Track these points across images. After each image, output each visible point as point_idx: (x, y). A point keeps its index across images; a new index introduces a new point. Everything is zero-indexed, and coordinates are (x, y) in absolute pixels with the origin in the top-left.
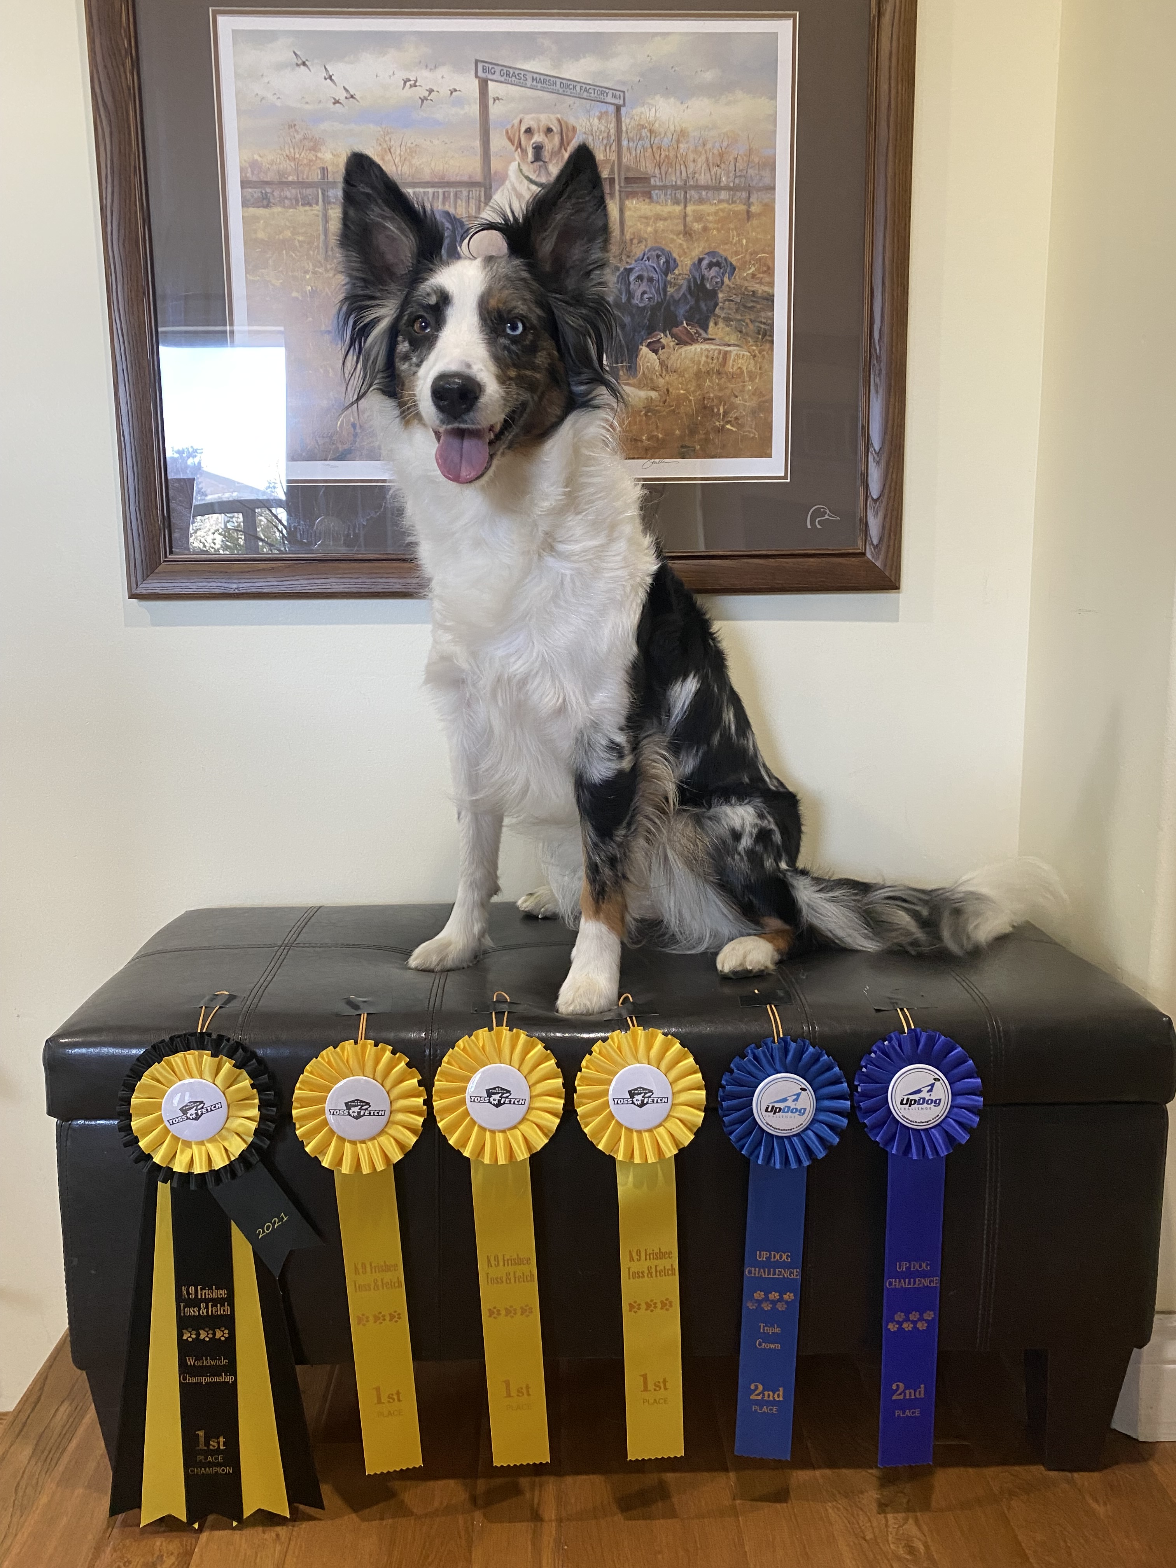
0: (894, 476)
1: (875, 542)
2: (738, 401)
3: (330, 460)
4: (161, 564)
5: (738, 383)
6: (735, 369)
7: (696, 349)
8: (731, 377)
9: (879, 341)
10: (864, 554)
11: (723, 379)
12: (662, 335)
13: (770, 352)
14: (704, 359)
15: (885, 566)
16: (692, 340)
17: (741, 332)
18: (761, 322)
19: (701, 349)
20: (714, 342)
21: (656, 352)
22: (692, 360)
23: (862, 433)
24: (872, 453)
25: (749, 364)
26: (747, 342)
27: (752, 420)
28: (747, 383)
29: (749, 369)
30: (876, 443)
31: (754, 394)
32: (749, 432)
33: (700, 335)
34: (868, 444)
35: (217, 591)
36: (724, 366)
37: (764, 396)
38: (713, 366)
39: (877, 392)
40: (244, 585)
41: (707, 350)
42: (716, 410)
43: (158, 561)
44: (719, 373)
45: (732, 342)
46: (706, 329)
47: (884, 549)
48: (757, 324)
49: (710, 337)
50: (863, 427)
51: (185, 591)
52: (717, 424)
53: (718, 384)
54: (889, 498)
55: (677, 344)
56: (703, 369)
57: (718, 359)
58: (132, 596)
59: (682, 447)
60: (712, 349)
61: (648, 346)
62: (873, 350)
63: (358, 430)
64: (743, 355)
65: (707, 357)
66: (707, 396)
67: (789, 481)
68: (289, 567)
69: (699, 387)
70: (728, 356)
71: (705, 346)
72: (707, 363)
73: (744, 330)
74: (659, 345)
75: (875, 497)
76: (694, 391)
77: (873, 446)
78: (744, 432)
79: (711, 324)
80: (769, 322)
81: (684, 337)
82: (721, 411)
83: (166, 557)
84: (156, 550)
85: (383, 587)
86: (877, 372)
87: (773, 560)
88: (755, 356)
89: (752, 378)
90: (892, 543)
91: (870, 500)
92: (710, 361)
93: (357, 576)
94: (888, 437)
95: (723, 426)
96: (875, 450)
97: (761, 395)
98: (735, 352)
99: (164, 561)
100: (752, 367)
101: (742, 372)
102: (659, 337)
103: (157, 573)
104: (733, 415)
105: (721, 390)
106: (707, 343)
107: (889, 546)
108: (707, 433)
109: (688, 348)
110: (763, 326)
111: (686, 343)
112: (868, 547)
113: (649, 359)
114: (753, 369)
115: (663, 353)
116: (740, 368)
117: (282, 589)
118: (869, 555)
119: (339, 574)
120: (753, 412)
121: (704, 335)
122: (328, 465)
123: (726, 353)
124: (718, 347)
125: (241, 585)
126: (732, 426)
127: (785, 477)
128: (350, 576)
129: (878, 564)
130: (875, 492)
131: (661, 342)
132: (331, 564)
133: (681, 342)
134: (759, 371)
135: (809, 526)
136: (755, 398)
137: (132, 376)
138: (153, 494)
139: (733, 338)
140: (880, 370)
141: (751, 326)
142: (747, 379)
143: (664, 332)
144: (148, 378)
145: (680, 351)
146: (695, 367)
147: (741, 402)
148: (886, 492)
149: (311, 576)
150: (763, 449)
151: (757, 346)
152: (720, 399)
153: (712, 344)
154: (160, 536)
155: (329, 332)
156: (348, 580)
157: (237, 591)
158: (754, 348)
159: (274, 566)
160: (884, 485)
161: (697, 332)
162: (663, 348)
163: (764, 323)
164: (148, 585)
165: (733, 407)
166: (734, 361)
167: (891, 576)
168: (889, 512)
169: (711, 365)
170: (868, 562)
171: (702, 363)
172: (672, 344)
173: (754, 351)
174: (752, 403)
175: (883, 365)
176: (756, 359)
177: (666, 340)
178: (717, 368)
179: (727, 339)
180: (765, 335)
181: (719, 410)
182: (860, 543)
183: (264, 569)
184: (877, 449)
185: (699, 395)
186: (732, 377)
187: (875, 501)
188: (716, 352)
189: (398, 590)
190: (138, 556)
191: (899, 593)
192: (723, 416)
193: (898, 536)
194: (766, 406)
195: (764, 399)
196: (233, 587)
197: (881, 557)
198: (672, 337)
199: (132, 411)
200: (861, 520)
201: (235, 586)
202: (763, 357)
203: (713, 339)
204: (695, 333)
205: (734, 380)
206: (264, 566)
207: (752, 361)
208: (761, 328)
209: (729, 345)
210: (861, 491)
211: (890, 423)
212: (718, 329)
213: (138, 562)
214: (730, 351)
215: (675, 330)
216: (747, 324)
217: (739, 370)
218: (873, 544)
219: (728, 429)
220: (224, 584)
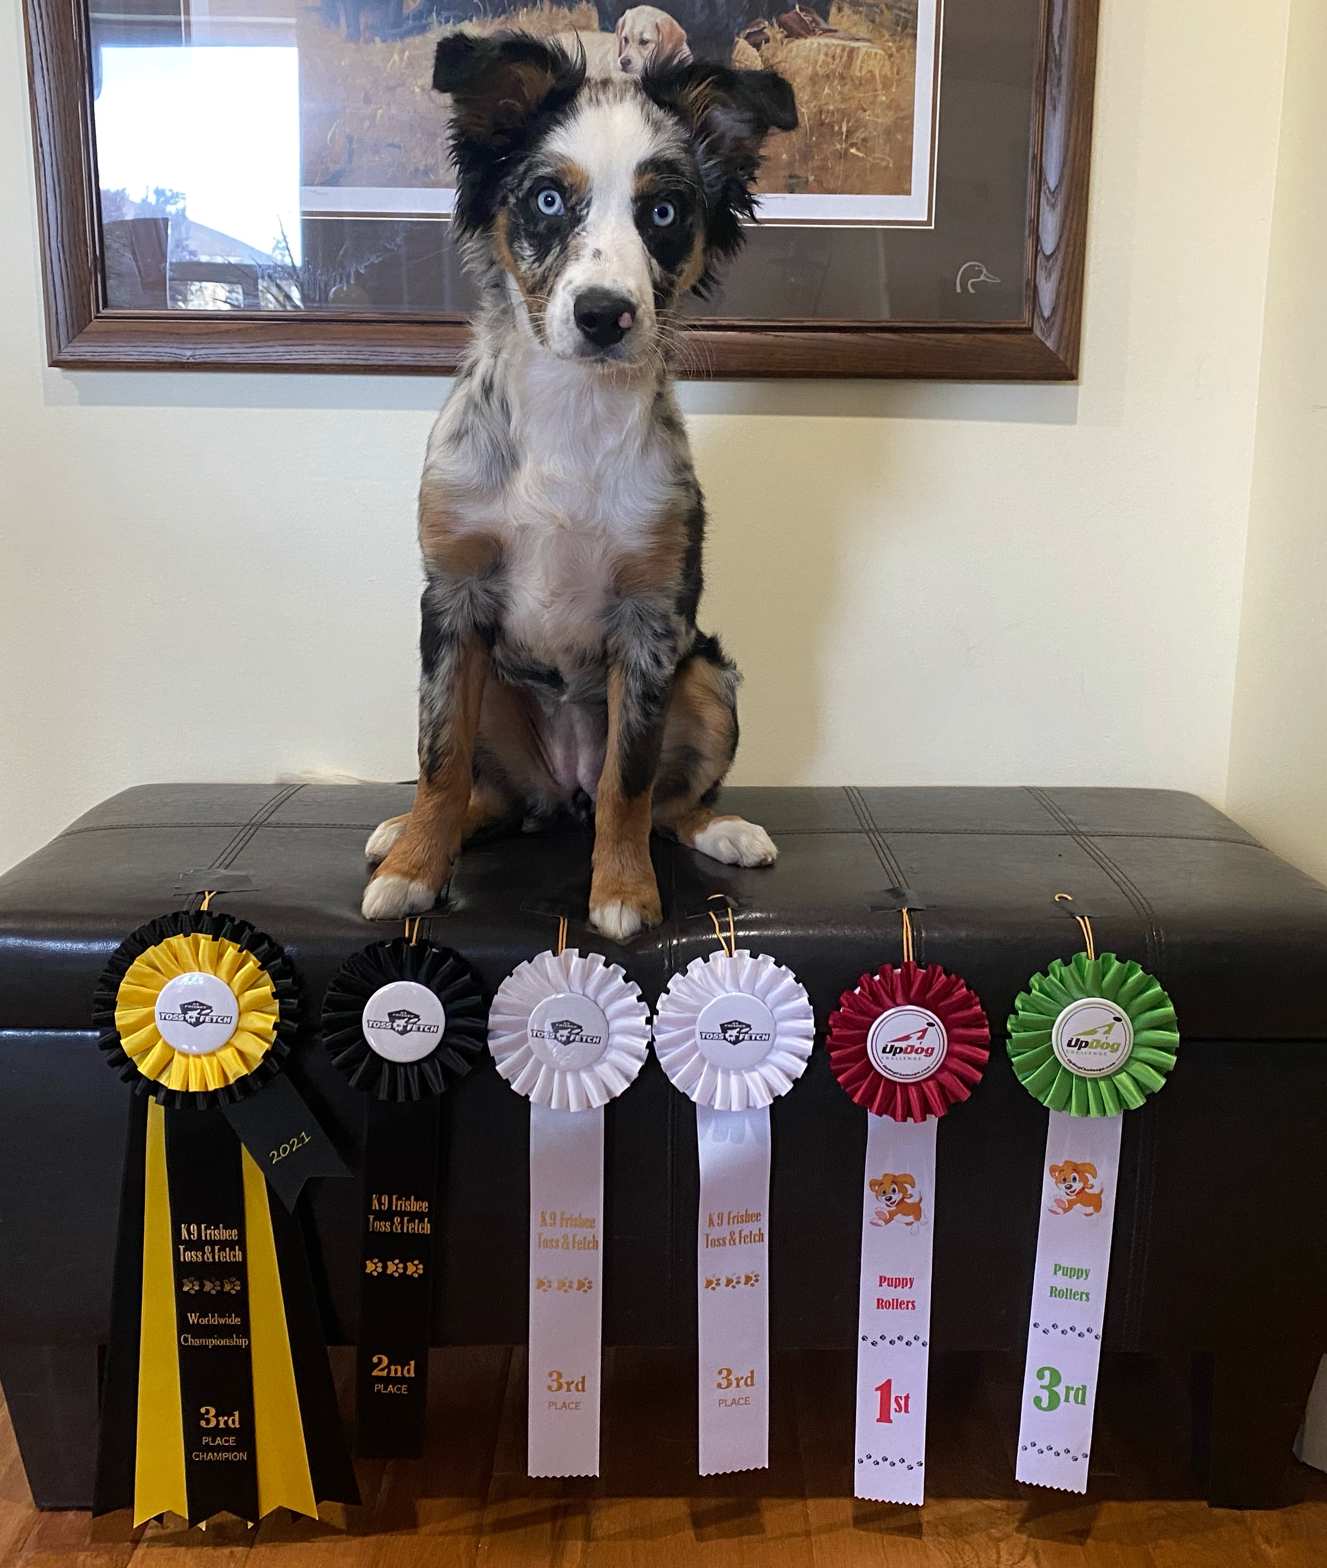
0: (1074, 224)
1: (1047, 313)
2: (867, 116)
3: (317, 185)
4: (91, 321)
5: (868, 92)
6: (863, 73)
7: (812, 44)
8: (857, 83)
9: (1059, 38)
10: (1030, 330)
11: (847, 87)
12: (767, 23)
13: (911, 50)
14: (822, 57)
15: (1058, 348)
16: (807, 31)
17: (873, 21)
18: (900, 9)
19: (819, 44)
20: (837, 34)
21: (757, 46)
22: (807, 59)
23: (1033, 166)
24: (1045, 193)
25: (883, 65)
26: (882, 36)
27: (885, 144)
28: (879, 93)
29: (883, 73)
30: (1052, 180)
31: (889, 107)
32: (882, 160)
33: (818, 24)
34: (1041, 180)
35: (166, 359)
36: (849, 69)
37: (903, 110)
38: (834, 67)
39: (1055, 108)
40: (202, 352)
41: (826, 45)
42: (837, 128)
43: (88, 317)
44: (842, 77)
45: (861, 35)
46: (825, 17)
47: (1057, 325)
48: (896, 11)
49: (833, 28)
50: (1035, 157)
51: (124, 358)
52: (838, 146)
53: (840, 93)
54: (1066, 253)
55: (787, 37)
56: (821, 72)
57: (841, 58)
58: (53, 364)
59: (791, 177)
60: (833, 45)
61: (746, 38)
62: (1050, 50)
63: (355, 146)
64: (876, 54)
65: (826, 55)
66: (825, 108)
67: (932, 227)
68: (261, 328)
69: (815, 95)
70: (855, 53)
71: (824, 40)
72: (825, 63)
73: (878, 20)
74: (762, 37)
75: (1048, 252)
76: (807, 102)
77: (1047, 183)
78: (874, 159)
79: (833, 10)
80: (912, 8)
81: (796, 27)
82: (844, 129)
83: (98, 311)
84: (86, 302)
85: (386, 358)
86: (1056, 81)
87: (909, 335)
88: (891, 56)
89: (886, 86)
90: (1068, 316)
91: (1040, 256)
92: (830, 60)
93: (353, 343)
94: (1067, 171)
95: (846, 151)
96: (1049, 189)
97: (898, 108)
98: (864, 50)
99: (96, 318)
100: (887, 70)
101: (873, 77)
102: (762, 26)
103: (88, 333)
104: (860, 134)
105: (844, 100)
106: (828, 37)
107: (1064, 321)
108: (825, 159)
109: (801, 42)
110: (903, 14)
111: (799, 36)
112: (1035, 320)
113: (748, 56)
114: (889, 74)
115: (767, 49)
116: (870, 71)
117: (252, 358)
118: (1038, 332)
119: (326, 339)
120: (888, 132)
121: (824, 25)
122: (315, 191)
123: (852, 50)
124: (843, 42)
125: (198, 352)
126: (858, 149)
127: (928, 223)
128: (341, 342)
129: (1050, 344)
130: (1048, 245)
131: (764, 33)
132: (314, 326)
133: (791, 34)
134: (897, 77)
135: (959, 290)
136: (891, 113)
138: (81, 226)
139: (863, 30)
140: (1060, 79)
141: (887, 14)
142: (879, 86)
145: (790, 46)
146: (811, 68)
147: (872, 118)
148: (1063, 245)
149: (290, 342)
150: (900, 185)
151: (894, 41)
152: (844, 114)
153: (833, 37)
154: (90, 283)
155: (318, 9)
156: (338, 348)
157: (192, 360)
158: (890, 44)
159: (241, 326)
160: (1060, 237)
161: (814, 21)
162: (767, 41)
163: (905, 11)
164: (73, 350)
165: (860, 124)
166: (863, 62)
167: (1066, 359)
168: (1065, 274)
169: (830, 66)
170: (1035, 341)
171: (820, 63)
172: (779, 36)
173: (890, 48)
174: (886, 119)
175: (1065, 72)
176: (892, 59)
177: (773, 31)
178: (839, 70)
179: (854, 31)
180: (905, 27)
181: (840, 128)
182: (1027, 315)
183: (227, 331)
184: (1052, 189)
185: (815, 107)
186: (860, 84)
187: (1048, 258)
188: (839, 48)
189: (406, 363)
190: (61, 310)
191: (1077, 384)
192: (847, 136)
193: (1077, 305)
194: (904, 125)
195: (901, 114)
196: (186, 354)
197: (1054, 334)
198: (780, 27)
199: (52, 112)
200: (1028, 284)
201: (189, 353)
202: (903, 57)
203: (836, 31)
204: (811, 22)
205: (862, 88)
206: (228, 327)
207: (887, 63)
208: (900, 16)
209: (858, 40)
210: (1029, 243)
211: (1070, 152)
212: (843, 16)
213: (61, 317)
214: (858, 48)
215: (784, 17)
216: (882, 12)
217: (869, 75)
218: (1043, 317)
219: (853, 155)
220: (174, 351)
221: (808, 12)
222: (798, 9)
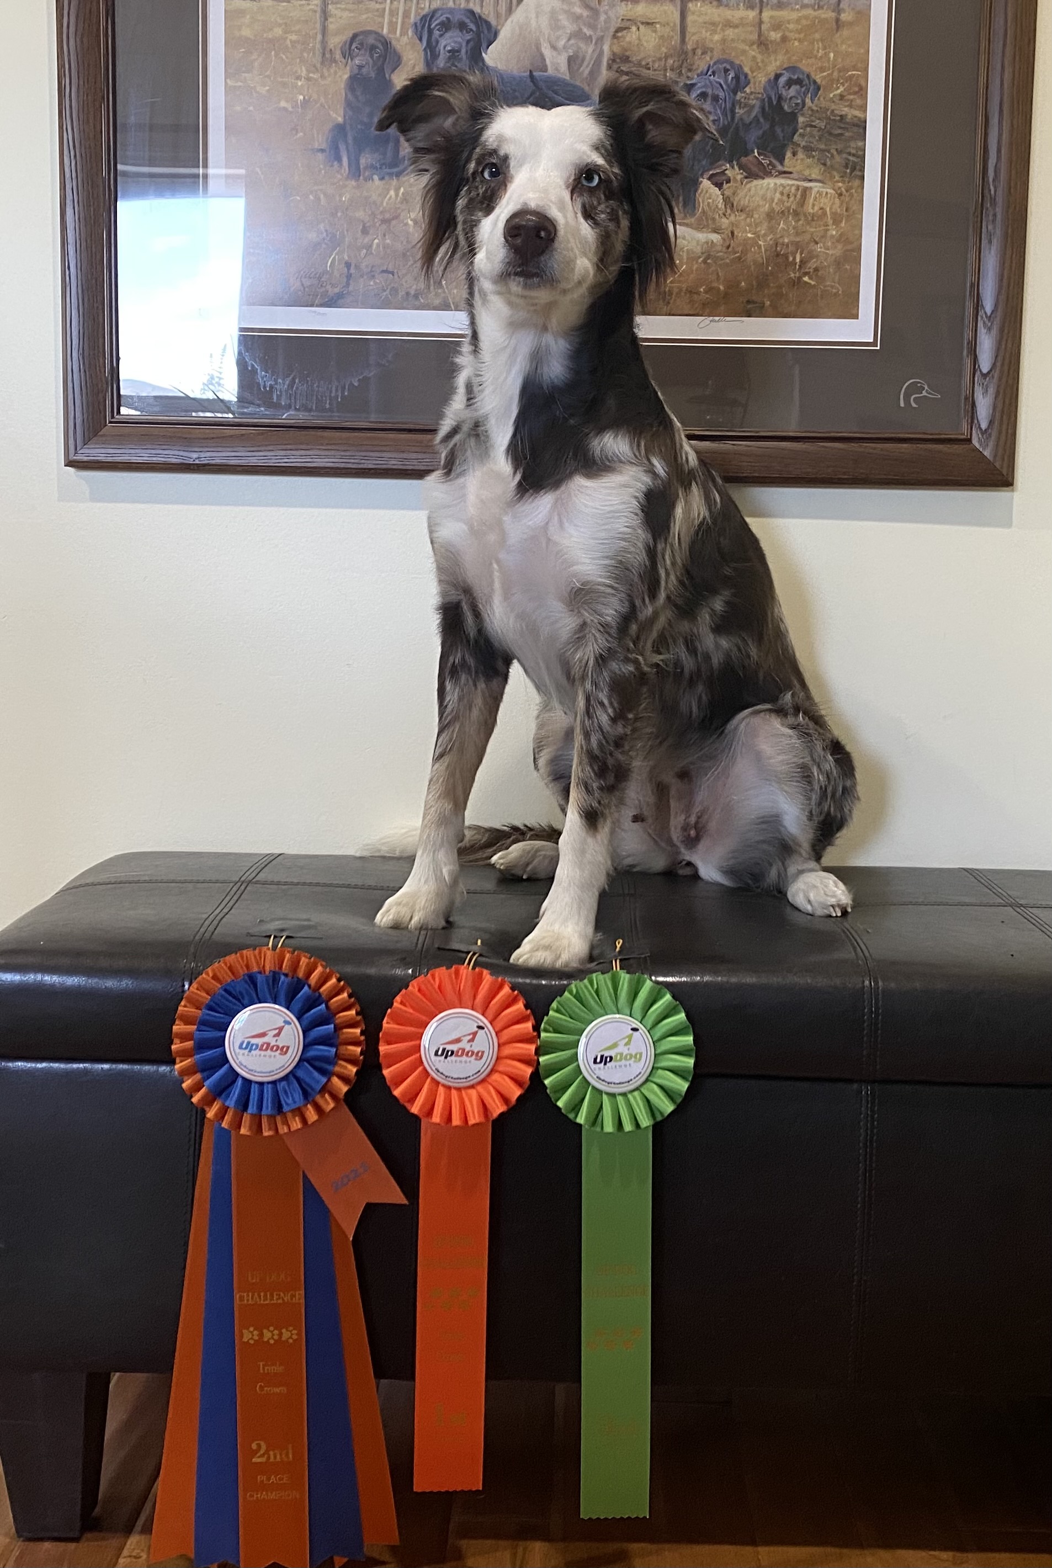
0: (1009, 345)
1: (984, 426)
2: (819, 248)
3: (317, 306)
4: (106, 425)
5: (820, 226)
6: (816, 208)
7: (769, 184)
8: (810, 218)
9: (994, 180)
10: (969, 440)
11: (801, 222)
12: (728, 165)
13: (859, 190)
14: (778, 195)
15: (995, 456)
16: (765, 172)
17: (824, 164)
18: (849, 154)
19: (776, 184)
20: (791, 176)
21: (719, 185)
22: (764, 198)
23: (970, 292)
24: (982, 317)
25: (833, 204)
26: (832, 177)
27: (835, 273)
28: (830, 227)
29: (833, 210)
30: (988, 304)
31: (838, 241)
32: (832, 287)
33: (774, 167)
34: (978, 305)
35: (174, 461)
36: (802, 206)
37: (852, 243)
38: (789, 204)
39: (990, 242)
40: (208, 454)
41: (782, 185)
42: (791, 259)
43: (103, 422)
44: (796, 214)
45: (814, 176)
46: (782, 161)
47: (994, 434)
48: (845, 156)
49: (786, 169)
50: (972, 285)
51: (134, 459)
52: (792, 275)
53: (794, 228)
54: (1002, 372)
55: (746, 177)
56: (777, 209)
57: (795, 196)
58: (69, 463)
59: (748, 302)
60: (788, 185)
61: (709, 179)
62: (986, 192)
63: (352, 271)
64: (827, 193)
65: (782, 194)
66: (781, 241)
67: (878, 348)
68: (262, 434)
69: (772, 230)
70: (807, 193)
71: (780, 181)
72: (781, 201)
73: (828, 163)
74: (724, 178)
75: (985, 371)
76: (765, 235)
77: (984, 308)
78: (825, 286)
79: (789, 154)
80: (860, 153)
81: (755, 169)
82: (798, 260)
83: (113, 417)
84: (102, 408)
85: (375, 462)
86: (991, 218)
87: (856, 445)
88: (840, 195)
89: (836, 222)
90: (1004, 427)
91: (978, 373)
92: (785, 198)
93: (345, 448)
94: (1003, 297)
95: (799, 278)
96: (986, 313)
97: (848, 242)
98: (815, 190)
99: (110, 422)
100: (837, 209)
101: (825, 214)
102: (724, 168)
103: (102, 436)
104: (812, 264)
105: (797, 234)
106: (783, 178)
107: (1000, 432)
108: (780, 287)
109: (760, 182)
110: (851, 158)
111: (757, 177)
112: (974, 432)
113: (710, 195)
114: (839, 210)
115: (729, 188)
116: (821, 209)
117: (253, 461)
118: (975, 442)
119: (322, 445)
120: (838, 263)
121: (780, 168)
122: (315, 312)
123: (805, 190)
124: (793, 182)
125: (202, 455)
126: (811, 278)
127: (874, 344)
128: (337, 448)
129: (987, 453)
130: (985, 364)
131: (725, 174)
132: (312, 432)
133: (751, 175)
134: (845, 213)
135: (902, 405)
136: (840, 246)
137: (83, 197)
138: (101, 340)
139: (815, 173)
140: (995, 215)
141: (838, 158)
142: (830, 222)
143: (730, 162)
144: (102, 200)
145: (748, 186)
146: (767, 205)
147: (823, 250)
148: (999, 364)
149: (289, 447)
150: (849, 310)
151: (843, 182)
152: (797, 245)
153: (789, 178)
154: (107, 390)
155: (322, 151)
156: (333, 453)
157: (197, 462)
158: (840, 184)
159: (244, 432)
160: (996, 357)
161: (771, 163)
162: (728, 181)
163: (854, 155)
164: (87, 451)
165: (811, 255)
166: (815, 199)
167: (1002, 468)
168: (1002, 391)
169: (786, 203)
170: (973, 450)
171: (776, 201)
172: (739, 177)
173: (840, 188)
174: (837, 251)
175: (999, 210)
176: (842, 198)
177: (734, 172)
178: (794, 207)
179: (807, 173)
180: (853, 169)
181: (794, 258)
182: (965, 427)
183: (231, 436)
184: (989, 313)
185: (771, 239)
186: (813, 219)
187: (984, 376)
188: (793, 189)
189: (394, 467)
190: (78, 414)
191: (1013, 491)
192: (800, 266)
193: (1013, 418)
194: (853, 255)
195: (849, 247)
196: (193, 457)
197: (991, 444)
198: (740, 170)
199: (80, 239)
200: (966, 398)
201: (195, 455)
202: (851, 196)
203: (791, 173)
204: (768, 165)
205: (814, 223)
206: (232, 433)
207: (837, 201)
208: (849, 160)
209: (810, 181)
210: (968, 363)
211: (1005, 281)
212: (797, 160)
213: (79, 421)
214: (811, 188)
215: (743, 160)
216: (832, 156)
217: (820, 211)
218: (981, 429)
219: (806, 282)
220: (181, 453)
221: (765, 156)
222: (756, 154)
